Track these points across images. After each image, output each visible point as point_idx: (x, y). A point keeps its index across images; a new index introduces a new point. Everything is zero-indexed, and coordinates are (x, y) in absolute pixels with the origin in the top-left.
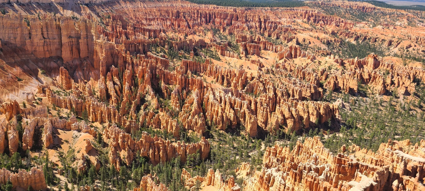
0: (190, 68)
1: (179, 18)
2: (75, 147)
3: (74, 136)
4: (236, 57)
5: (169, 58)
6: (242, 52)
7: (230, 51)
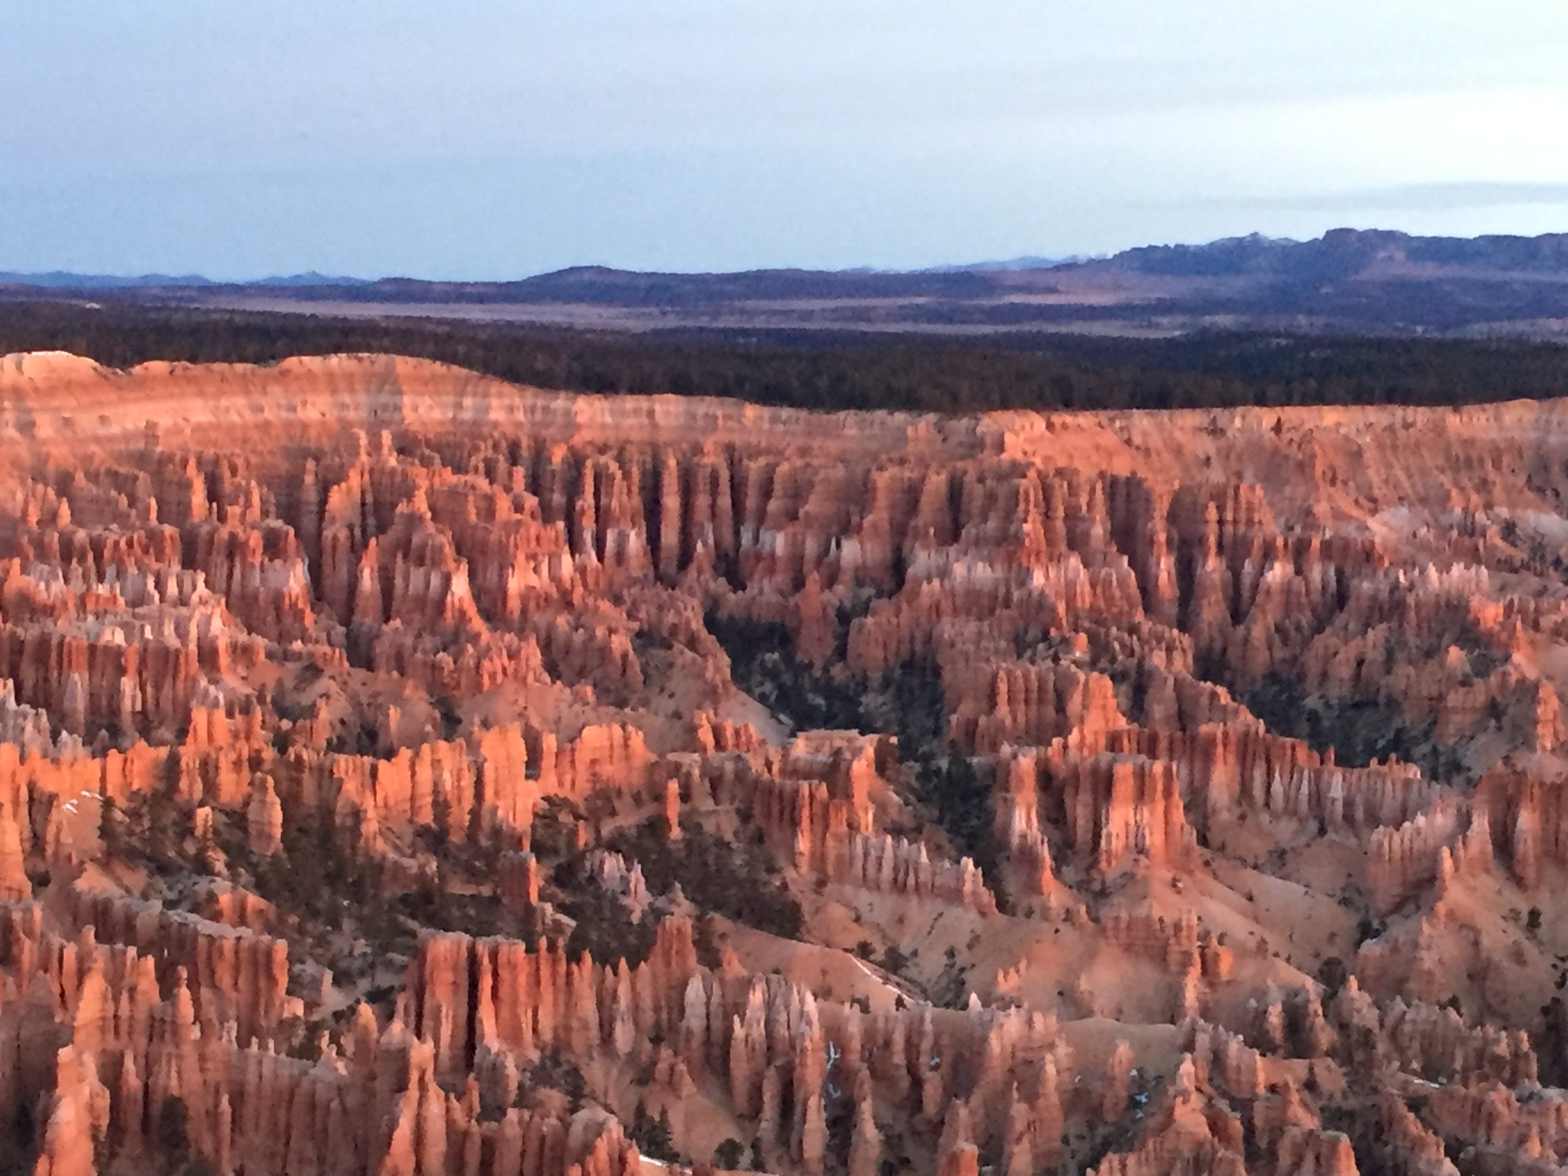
0: (505, 1013)
1: (382, 529)
4: (955, 896)
5: (281, 919)
6: (1015, 841)
7: (897, 832)
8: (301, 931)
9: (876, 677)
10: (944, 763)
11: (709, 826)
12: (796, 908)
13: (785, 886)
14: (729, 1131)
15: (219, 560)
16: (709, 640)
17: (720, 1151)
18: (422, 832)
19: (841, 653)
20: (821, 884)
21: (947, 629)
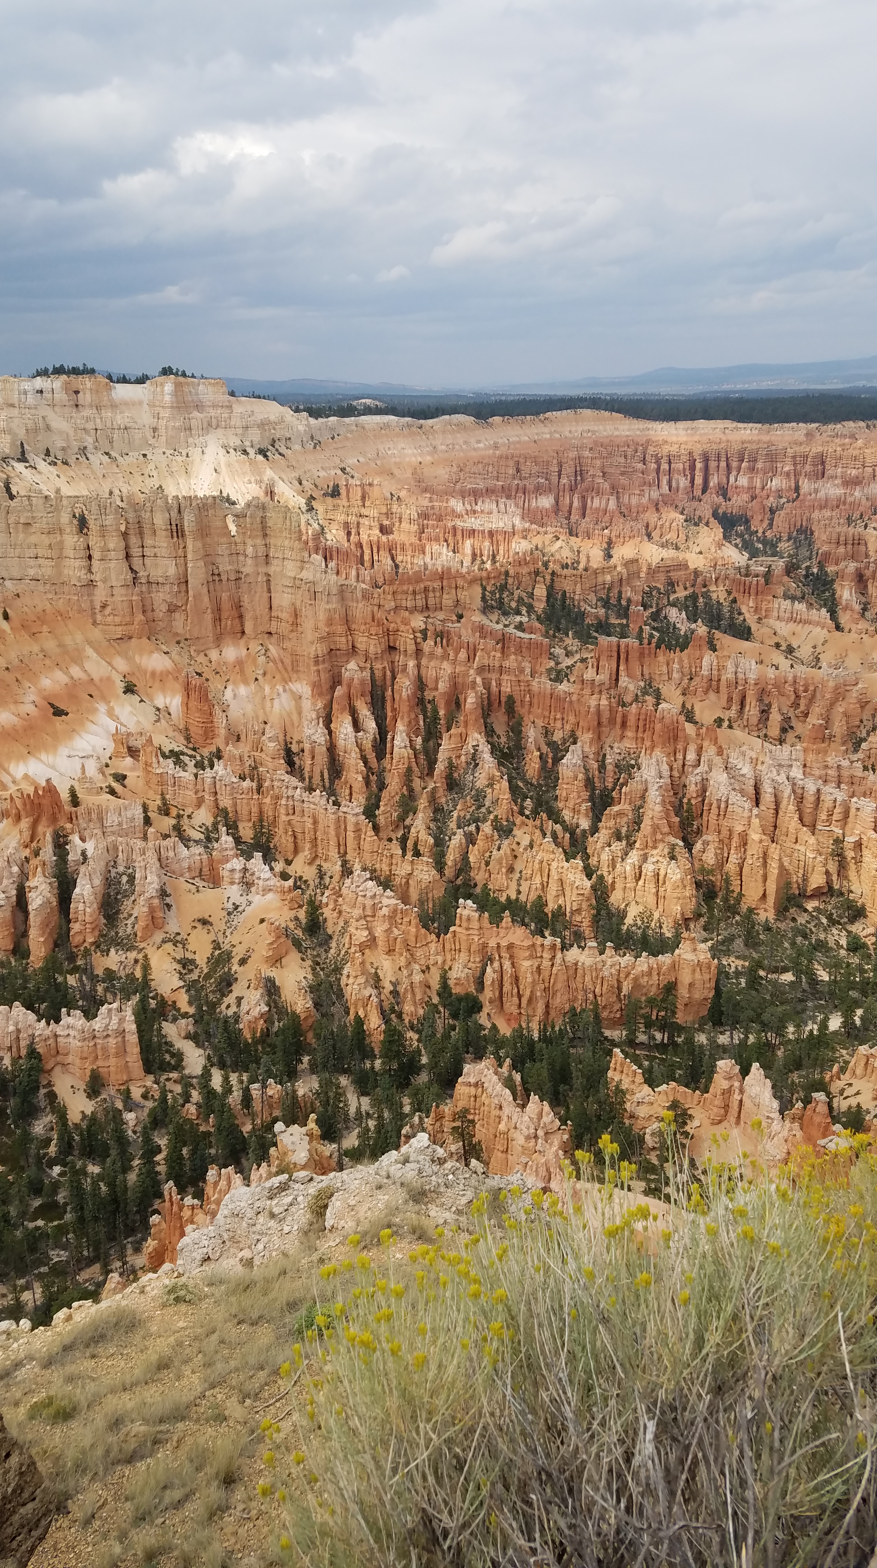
0: (630, 669)
1: (583, 481)
2: (234, 946)
3: (230, 906)
4: (818, 624)
5: (547, 632)
6: (844, 603)
7: (793, 598)
8: (554, 636)
9: (785, 537)
10: (815, 570)
11: (714, 596)
12: (749, 628)
13: (745, 620)
14: (719, 714)
15: (520, 494)
16: (713, 522)
17: (715, 721)
18: (600, 599)
19: (771, 525)
20: (760, 619)
21: (816, 515)
